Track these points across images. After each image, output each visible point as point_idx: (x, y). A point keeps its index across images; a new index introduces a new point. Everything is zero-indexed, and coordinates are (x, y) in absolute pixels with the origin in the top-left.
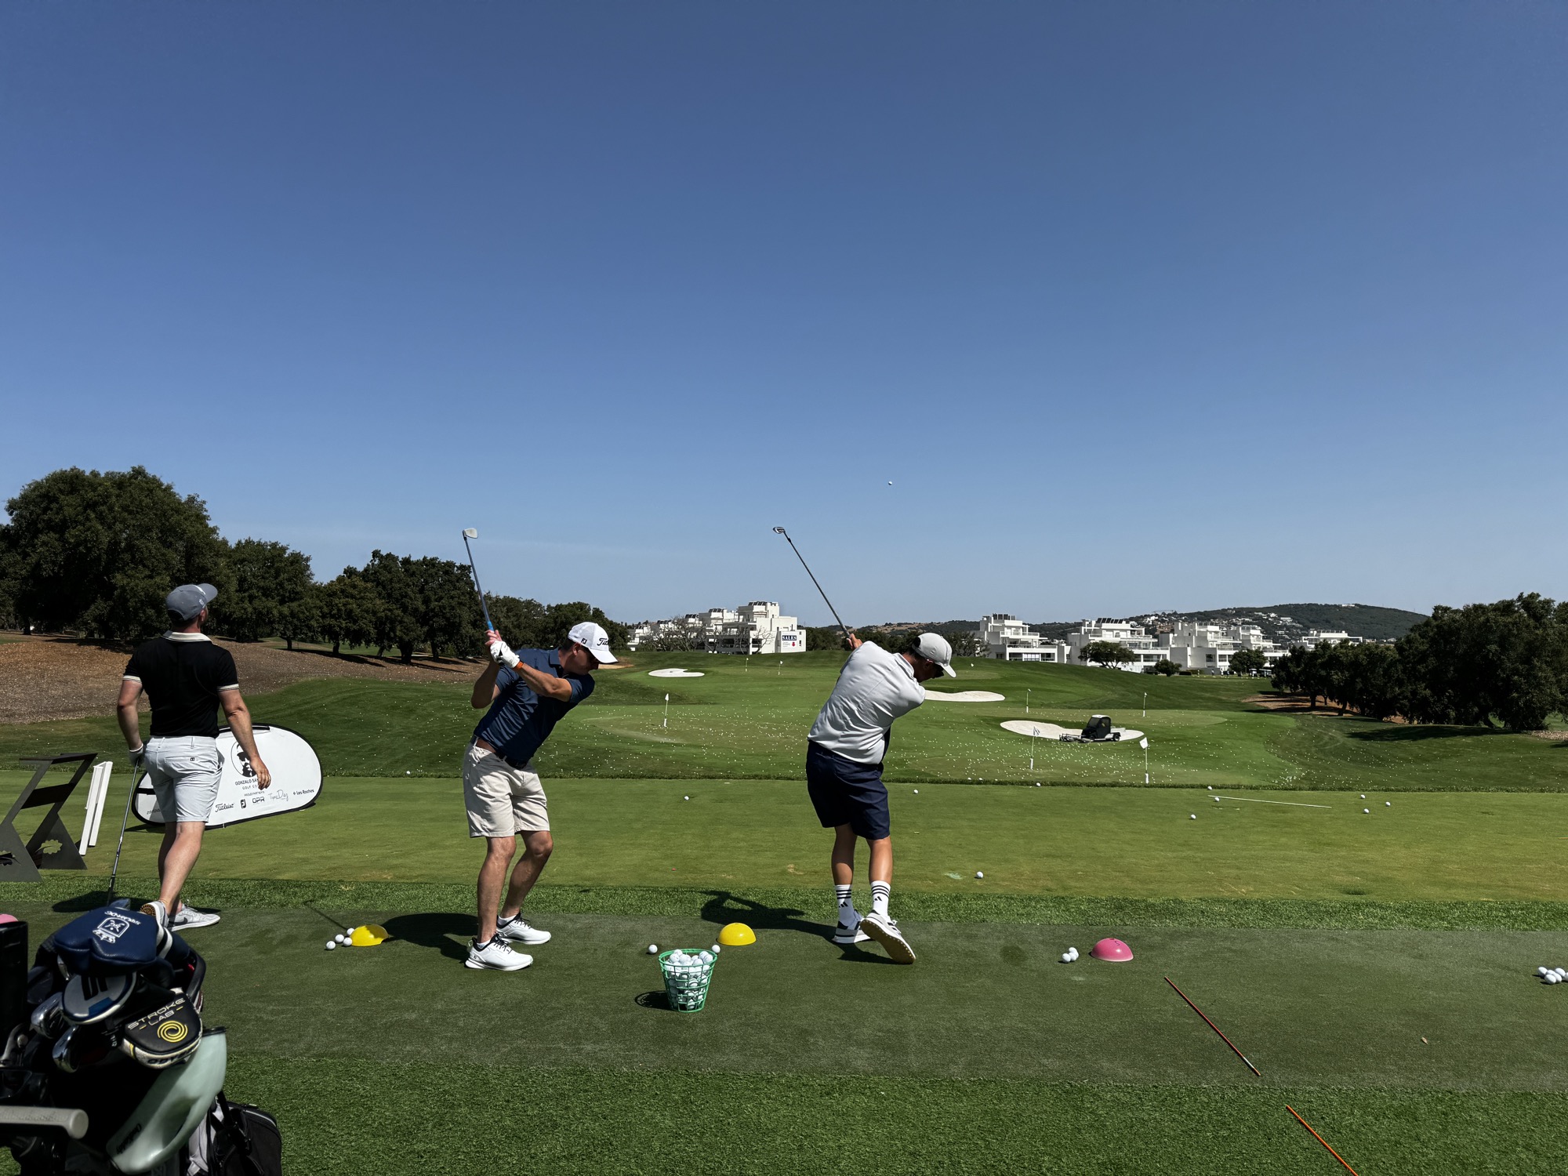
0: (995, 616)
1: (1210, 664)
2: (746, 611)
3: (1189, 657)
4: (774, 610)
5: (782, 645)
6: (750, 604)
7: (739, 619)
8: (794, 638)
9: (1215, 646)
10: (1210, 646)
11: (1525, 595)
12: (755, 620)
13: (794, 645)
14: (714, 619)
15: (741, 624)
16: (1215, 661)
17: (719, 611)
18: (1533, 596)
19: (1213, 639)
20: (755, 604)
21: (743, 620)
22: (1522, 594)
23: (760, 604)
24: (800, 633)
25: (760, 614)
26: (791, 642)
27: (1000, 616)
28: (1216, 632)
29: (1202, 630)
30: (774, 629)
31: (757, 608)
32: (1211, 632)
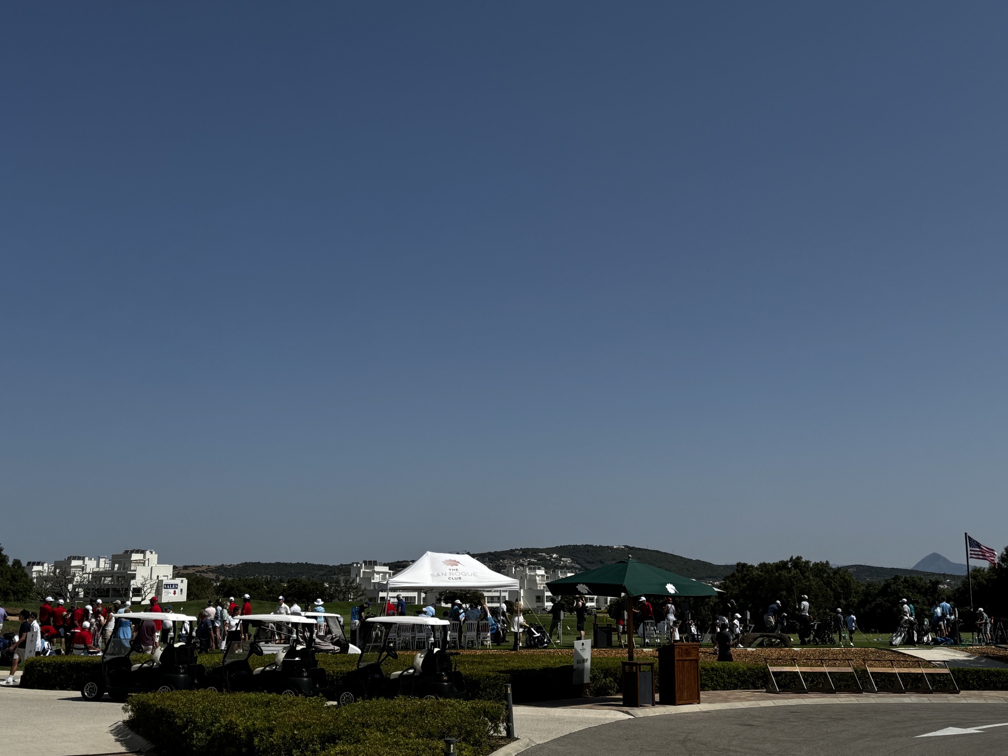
0: (365, 562)
1: (539, 604)
2: (123, 559)
3: (522, 598)
4: (152, 557)
5: (163, 594)
6: (127, 552)
7: (113, 567)
8: (175, 586)
9: (542, 589)
10: (539, 588)
11: (794, 558)
12: (132, 568)
13: (175, 593)
14: (75, 567)
15: (116, 573)
16: (543, 602)
17: (79, 558)
18: (799, 558)
19: (540, 582)
20: (132, 552)
21: (119, 568)
22: (792, 557)
23: (137, 552)
24: (182, 581)
25: (138, 562)
26: (172, 591)
27: (370, 562)
28: (542, 576)
29: (532, 574)
30: (154, 577)
31: (135, 557)
32: (539, 576)
